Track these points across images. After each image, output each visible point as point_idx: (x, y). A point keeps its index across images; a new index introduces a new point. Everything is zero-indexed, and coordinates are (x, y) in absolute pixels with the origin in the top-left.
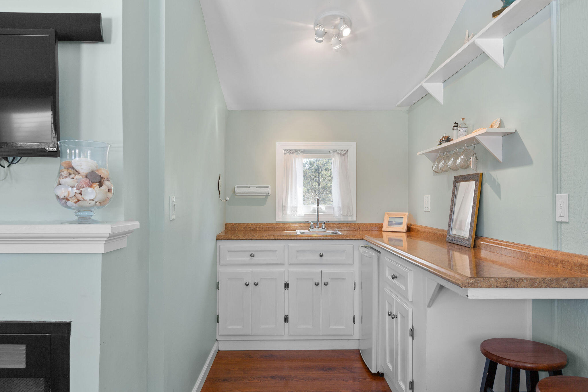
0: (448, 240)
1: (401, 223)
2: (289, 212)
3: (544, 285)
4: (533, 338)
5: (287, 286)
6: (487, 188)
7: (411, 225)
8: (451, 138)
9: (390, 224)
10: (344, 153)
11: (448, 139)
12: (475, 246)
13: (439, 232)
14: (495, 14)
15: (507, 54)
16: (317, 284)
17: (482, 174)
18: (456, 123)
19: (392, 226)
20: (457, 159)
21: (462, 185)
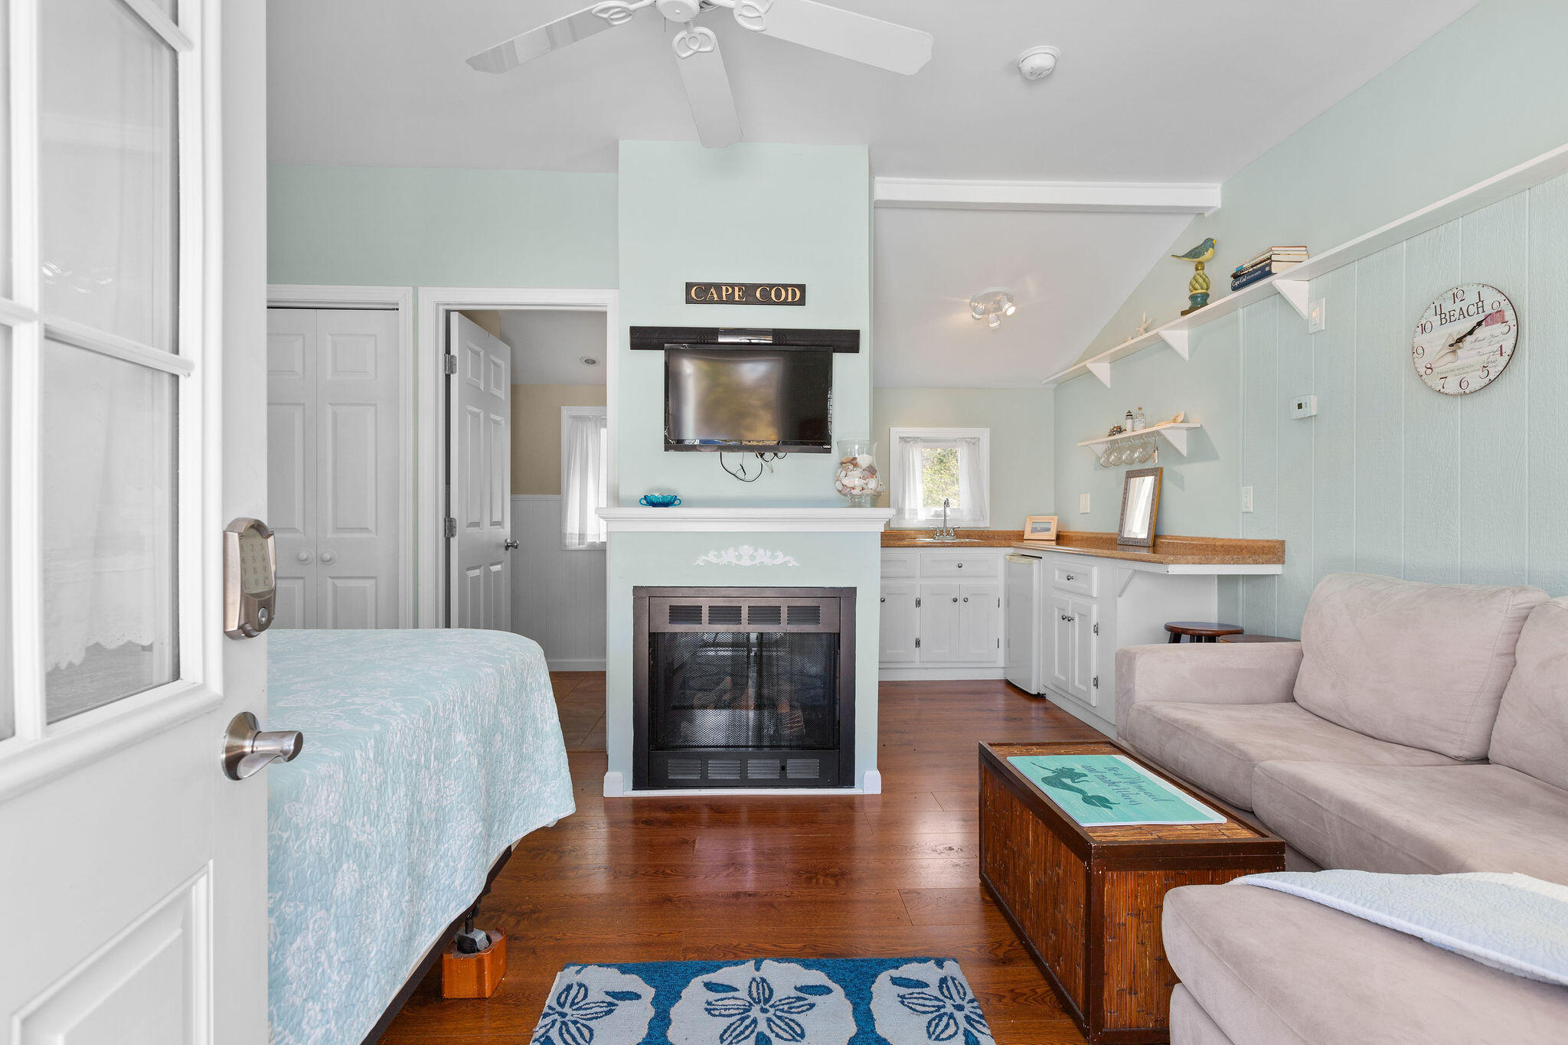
0: (1119, 543)
1: (1048, 530)
2: (907, 516)
3: (1232, 562)
4: (1219, 618)
5: (918, 603)
6: (1167, 483)
7: (1060, 532)
8: (1123, 428)
9: (1034, 530)
10: (974, 442)
11: (1120, 430)
12: (1154, 545)
13: (1104, 536)
14: (1184, 313)
15: (1193, 348)
16: (955, 600)
17: (1162, 469)
18: (1129, 412)
19: (1036, 534)
20: (1133, 452)
21: (1135, 482)
